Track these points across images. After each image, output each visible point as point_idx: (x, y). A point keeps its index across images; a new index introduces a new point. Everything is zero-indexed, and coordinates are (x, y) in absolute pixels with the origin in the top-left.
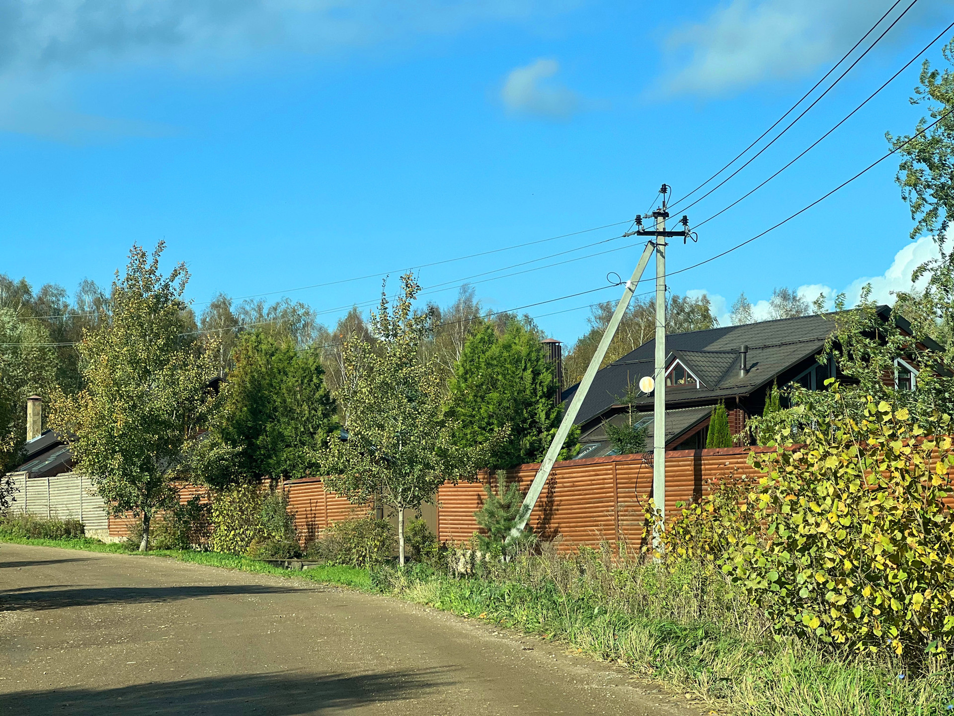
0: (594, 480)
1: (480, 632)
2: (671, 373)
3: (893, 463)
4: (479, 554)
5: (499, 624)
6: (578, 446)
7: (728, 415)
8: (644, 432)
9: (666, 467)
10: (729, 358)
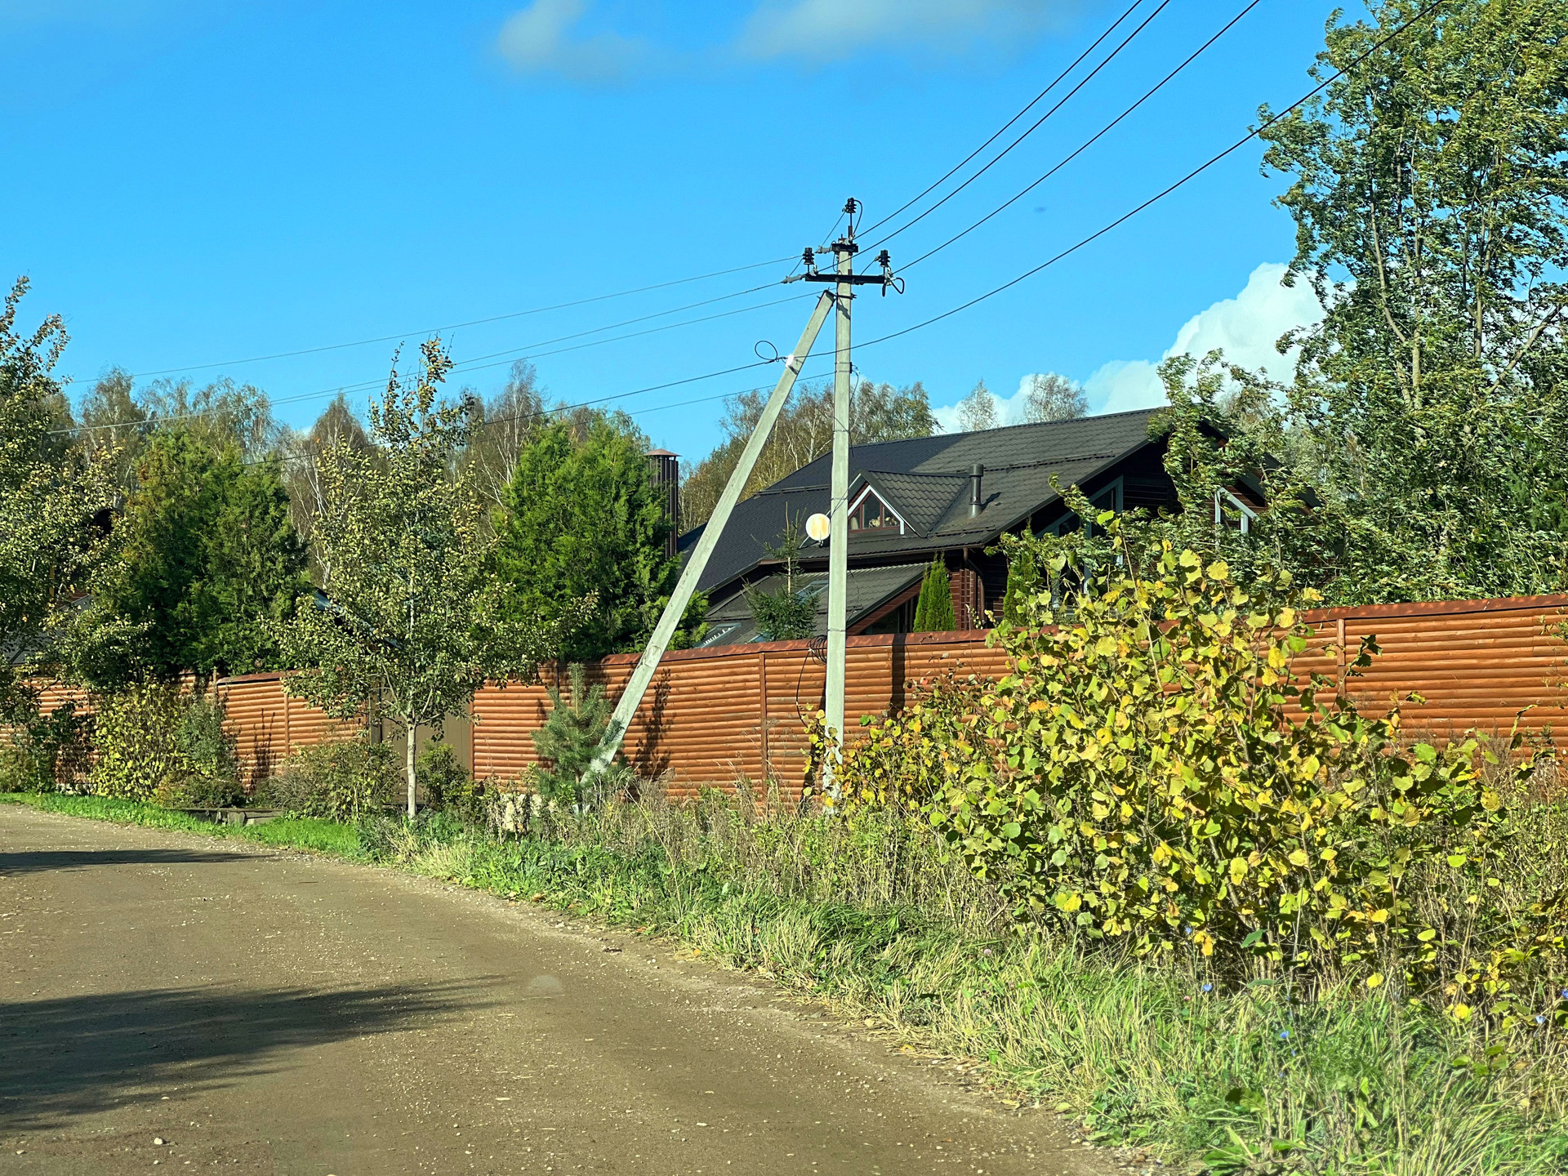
0: (729, 682)
1: (534, 924)
2: (858, 509)
3: (1202, 650)
4: (537, 800)
5: (567, 911)
6: (703, 627)
7: (950, 579)
8: (813, 604)
9: (847, 661)
10: (952, 487)
